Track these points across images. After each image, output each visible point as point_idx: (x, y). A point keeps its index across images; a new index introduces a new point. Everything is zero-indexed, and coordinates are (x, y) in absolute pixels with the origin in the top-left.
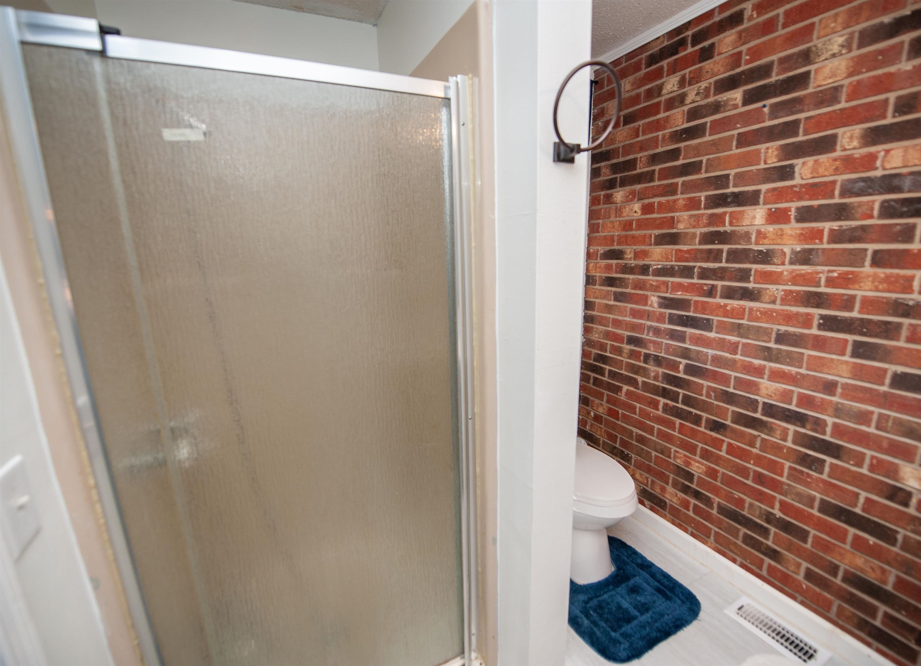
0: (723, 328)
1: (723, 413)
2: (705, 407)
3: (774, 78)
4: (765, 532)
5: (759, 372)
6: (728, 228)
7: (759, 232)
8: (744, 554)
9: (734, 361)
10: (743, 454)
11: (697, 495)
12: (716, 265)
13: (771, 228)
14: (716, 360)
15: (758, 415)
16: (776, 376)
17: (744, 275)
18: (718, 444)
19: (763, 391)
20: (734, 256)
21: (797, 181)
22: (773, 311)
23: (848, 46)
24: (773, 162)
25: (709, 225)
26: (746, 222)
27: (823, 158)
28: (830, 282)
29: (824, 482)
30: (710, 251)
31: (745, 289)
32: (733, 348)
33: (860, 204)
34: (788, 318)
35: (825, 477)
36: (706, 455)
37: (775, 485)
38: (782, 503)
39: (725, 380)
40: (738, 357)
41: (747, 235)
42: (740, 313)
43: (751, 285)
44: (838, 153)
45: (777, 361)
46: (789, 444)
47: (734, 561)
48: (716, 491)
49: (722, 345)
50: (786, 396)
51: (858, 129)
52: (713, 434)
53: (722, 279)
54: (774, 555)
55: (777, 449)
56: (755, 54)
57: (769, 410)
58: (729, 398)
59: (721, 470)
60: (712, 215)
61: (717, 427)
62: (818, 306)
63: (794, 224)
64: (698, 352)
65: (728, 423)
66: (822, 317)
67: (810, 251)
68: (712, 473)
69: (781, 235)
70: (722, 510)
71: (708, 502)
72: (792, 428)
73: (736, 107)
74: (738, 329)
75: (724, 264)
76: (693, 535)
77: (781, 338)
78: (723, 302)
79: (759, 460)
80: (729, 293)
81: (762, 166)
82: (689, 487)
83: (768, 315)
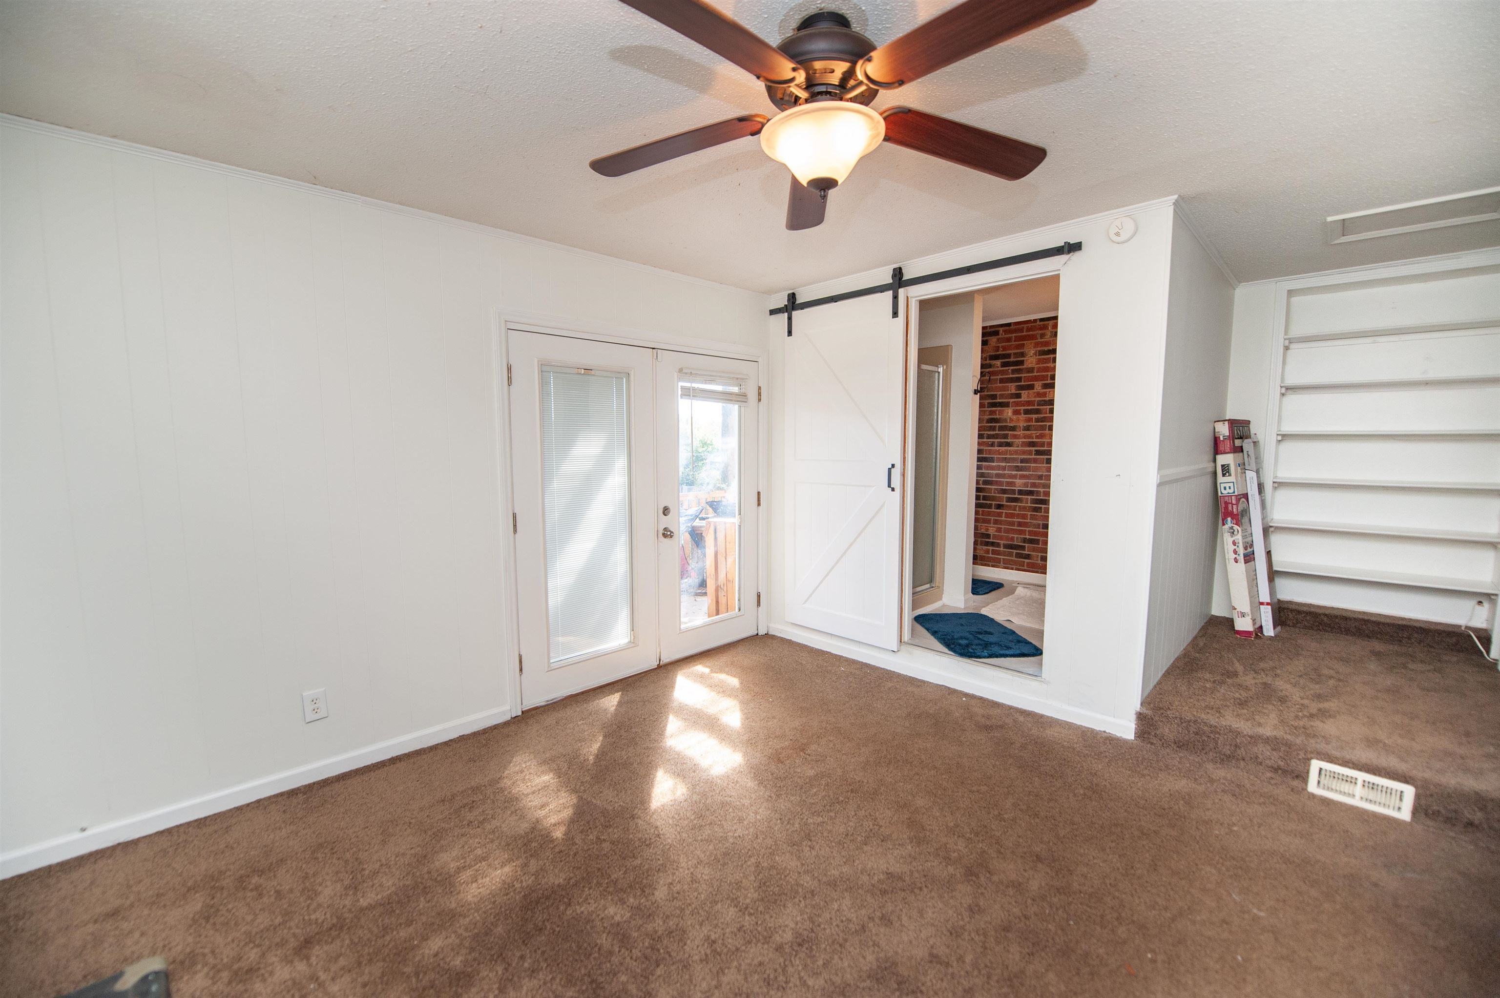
0: (999, 460)
1: (1001, 499)
2: (993, 498)
3: (1012, 360)
4: (1023, 548)
5: (1015, 477)
6: (998, 416)
7: (1010, 419)
8: (1015, 563)
9: (1005, 474)
10: (1012, 516)
11: (993, 544)
12: (994, 432)
13: (1015, 417)
14: (998, 475)
15: (1016, 496)
16: (1022, 477)
17: (1006, 436)
18: (1000, 515)
19: (1017, 485)
20: (1002, 428)
21: (1022, 399)
22: (1018, 450)
23: (1035, 354)
24: (1013, 391)
25: (990, 415)
26: (1005, 414)
27: (1031, 391)
28: (1037, 437)
29: (1042, 516)
30: (991, 426)
31: (1007, 442)
32: (1004, 468)
33: (1044, 409)
34: (1024, 453)
35: (1042, 514)
36: (996, 522)
37: (1026, 525)
38: (1029, 531)
39: (1000, 483)
40: (1006, 472)
41: (1005, 420)
42: (1006, 453)
43: (1008, 440)
44: (1035, 390)
45: (1021, 471)
46: (1029, 505)
47: (1012, 569)
48: (1001, 538)
49: (999, 468)
50: (1026, 485)
51: (1040, 383)
52: (998, 511)
53: (997, 438)
54: (1028, 557)
55: (1024, 508)
56: (1004, 348)
57: (1021, 492)
58: (1004, 491)
59: (1003, 527)
60: (991, 411)
61: (999, 506)
62: (1033, 447)
63: (1023, 415)
64: (988, 473)
65: (1004, 503)
66: (1036, 451)
67: (1029, 426)
68: (999, 530)
69: (1018, 420)
70: (1006, 546)
71: (998, 545)
72: (1029, 497)
73: (998, 367)
74: (1005, 460)
75: (997, 432)
76: (993, 566)
77: (1022, 461)
78: (997, 448)
79: (1018, 516)
80: (1001, 445)
81: (1010, 392)
82: (988, 542)
83: (1016, 452)
